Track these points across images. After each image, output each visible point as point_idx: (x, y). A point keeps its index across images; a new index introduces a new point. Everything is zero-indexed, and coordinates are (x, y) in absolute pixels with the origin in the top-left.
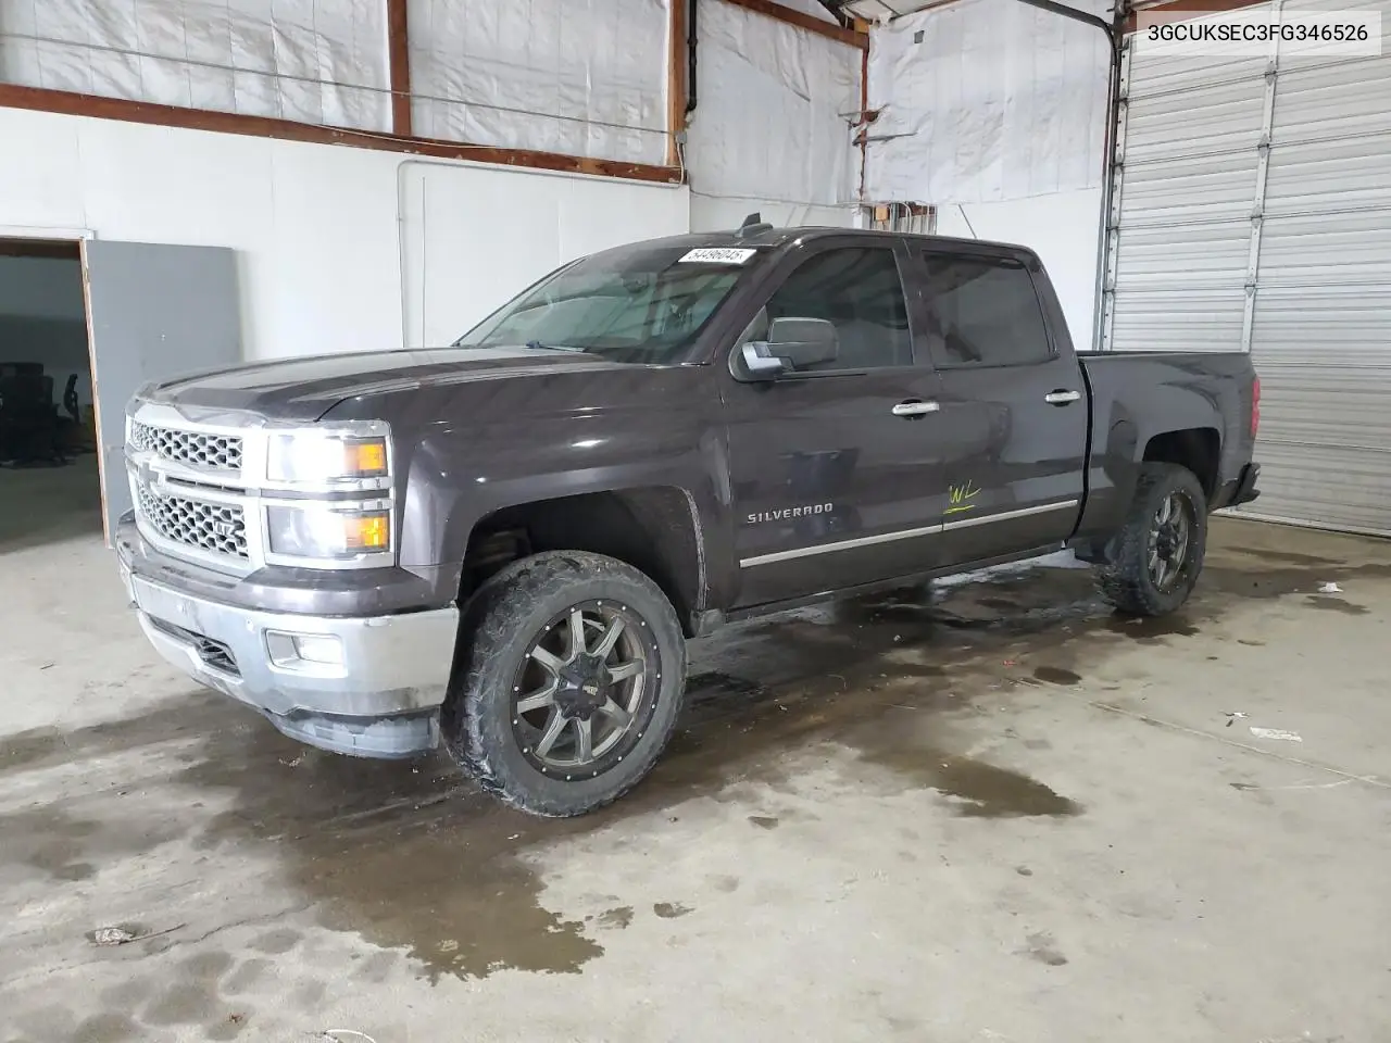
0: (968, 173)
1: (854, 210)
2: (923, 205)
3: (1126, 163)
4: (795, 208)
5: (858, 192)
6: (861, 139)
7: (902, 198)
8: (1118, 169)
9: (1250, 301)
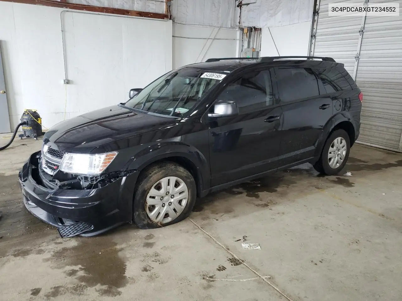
0: (271, 16)
1: (237, 29)
2: (258, 28)
3: (319, 12)
4: (214, 28)
5: (238, 23)
6: (240, 5)
7: (251, 25)
8: (316, 14)
9: (356, 63)
